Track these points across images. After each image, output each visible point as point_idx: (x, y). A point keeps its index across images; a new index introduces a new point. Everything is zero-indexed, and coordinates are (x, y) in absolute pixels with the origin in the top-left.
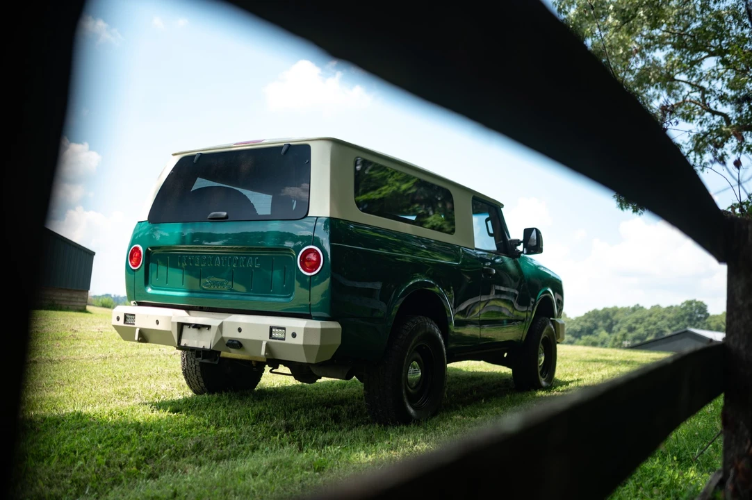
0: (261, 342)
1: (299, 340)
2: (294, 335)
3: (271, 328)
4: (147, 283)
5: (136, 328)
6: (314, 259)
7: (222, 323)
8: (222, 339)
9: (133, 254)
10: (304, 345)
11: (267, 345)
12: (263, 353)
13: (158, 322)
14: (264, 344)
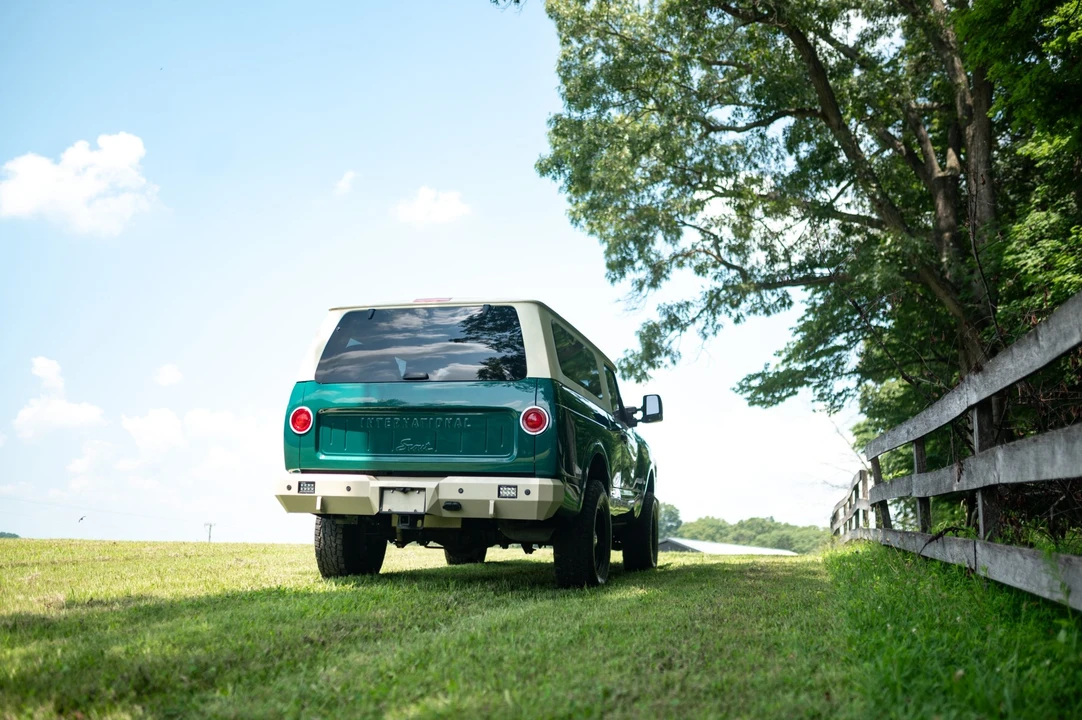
0: (488, 502)
1: (535, 497)
2: (528, 492)
3: (500, 487)
4: (317, 448)
5: (316, 497)
6: (535, 419)
7: (438, 486)
8: (438, 500)
9: (296, 418)
10: (539, 502)
11: (495, 504)
12: (491, 511)
13: (349, 489)
14: (492, 503)
